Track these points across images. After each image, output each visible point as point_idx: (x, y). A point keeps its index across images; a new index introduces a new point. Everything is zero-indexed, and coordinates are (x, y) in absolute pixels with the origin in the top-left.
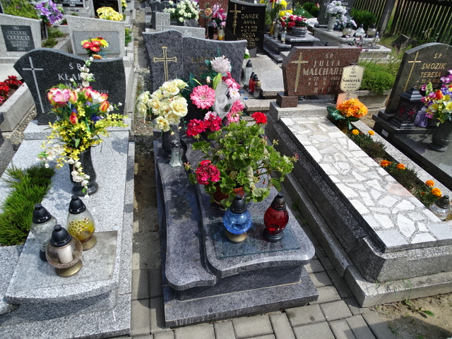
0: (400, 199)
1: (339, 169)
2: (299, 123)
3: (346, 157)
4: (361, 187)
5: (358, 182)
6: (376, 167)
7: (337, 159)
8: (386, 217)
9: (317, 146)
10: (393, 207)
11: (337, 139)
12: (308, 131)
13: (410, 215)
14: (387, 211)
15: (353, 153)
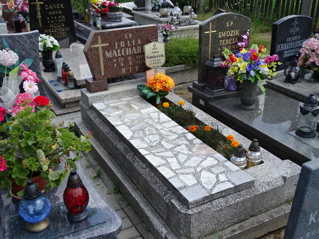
0: (205, 157)
1: (149, 142)
2: (111, 105)
3: (157, 129)
4: (170, 154)
5: (166, 150)
6: (184, 133)
7: (147, 133)
8: (191, 176)
9: (128, 124)
10: (198, 165)
11: (149, 114)
12: (120, 112)
13: (213, 170)
14: (193, 170)
15: (164, 124)
